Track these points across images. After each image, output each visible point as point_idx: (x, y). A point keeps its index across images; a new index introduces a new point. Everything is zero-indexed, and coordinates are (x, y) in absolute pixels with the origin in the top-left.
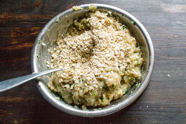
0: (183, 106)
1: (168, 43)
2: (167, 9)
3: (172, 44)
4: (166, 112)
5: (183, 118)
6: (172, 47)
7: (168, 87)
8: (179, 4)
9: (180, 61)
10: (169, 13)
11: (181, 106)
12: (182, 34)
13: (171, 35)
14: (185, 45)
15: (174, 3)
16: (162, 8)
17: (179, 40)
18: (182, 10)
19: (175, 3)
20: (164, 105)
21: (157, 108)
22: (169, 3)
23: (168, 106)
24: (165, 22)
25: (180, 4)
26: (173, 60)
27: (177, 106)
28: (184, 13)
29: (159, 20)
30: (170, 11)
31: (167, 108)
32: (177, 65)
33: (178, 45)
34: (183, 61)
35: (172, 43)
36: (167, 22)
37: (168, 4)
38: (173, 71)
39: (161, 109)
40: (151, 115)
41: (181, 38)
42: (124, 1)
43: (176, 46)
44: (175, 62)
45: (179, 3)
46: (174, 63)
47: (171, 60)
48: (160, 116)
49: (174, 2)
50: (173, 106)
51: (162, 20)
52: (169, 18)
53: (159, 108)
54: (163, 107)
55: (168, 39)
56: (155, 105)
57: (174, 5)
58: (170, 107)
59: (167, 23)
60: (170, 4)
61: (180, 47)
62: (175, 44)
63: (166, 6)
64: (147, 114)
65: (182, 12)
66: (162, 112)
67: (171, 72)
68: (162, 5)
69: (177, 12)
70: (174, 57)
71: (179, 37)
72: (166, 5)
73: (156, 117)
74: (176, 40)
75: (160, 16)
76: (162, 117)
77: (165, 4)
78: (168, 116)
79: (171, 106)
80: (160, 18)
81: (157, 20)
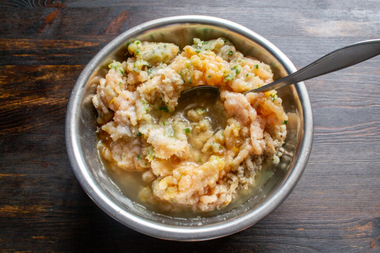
0: (344, 224)
1: (314, 97)
2: (311, 30)
3: (322, 99)
4: (308, 237)
5: (343, 249)
6: (321, 106)
7: (313, 187)
8: (335, 19)
9: (337, 135)
10: (315, 37)
11: (339, 225)
12: (343, 81)
13: (320, 82)
14: (347, 103)
15: (325, 17)
16: (303, 27)
17: (336, 91)
18: (342, 31)
19: (329, 18)
20: (305, 223)
21: (291, 229)
22: (316, 18)
23: (313, 225)
24: (308, 56)
25: (338, 19)
26: (324, 133)
27: (331, 225)
28: (346, 37)
29: (296, 51)
30: (318, 34)
31: (310, 229)
32: (332, 142)
33: (334, 102)
34: (344, 135)
35: (322, 97)
36: (312, 56)
37: (314, 20)
38: (324, 155)
39: (300, 231)
40: (279, 243)
41: (339, 88)
42: (226, 13)
43: (329, 105)
44: (328, 136)
45: (337, 17)
46: (326, 139)
47: (318, 133)
48: (297, 245)
49: (327, 15)
50: (324, 225)
51: (300, 51)
52: (316, 47)
53: (294, 229)
54: (303, 227)
55: (314, 90)
56: (287, 224)
57: (326, 21)
58: (317, 228)
59: (311, 58)
60: (318, 19)
61: (337, 107)
62: (329, 99)
63: (309, 24)
64: (270, 242)
65: (343, 35)
66: (300, 237)
67: (320, 156)
68: (301, 22)
69: (331, 35)
70: (326, 127)
71: (336, 87)
72: (310, 22)
73: (289, 247)
74: (330, 93)
75: (297, 44)
76: (301, 247)
77: (308, 20)
78: (314, 245)
79: (320, 225)
80: (297, 47)
81: (291, 51)
